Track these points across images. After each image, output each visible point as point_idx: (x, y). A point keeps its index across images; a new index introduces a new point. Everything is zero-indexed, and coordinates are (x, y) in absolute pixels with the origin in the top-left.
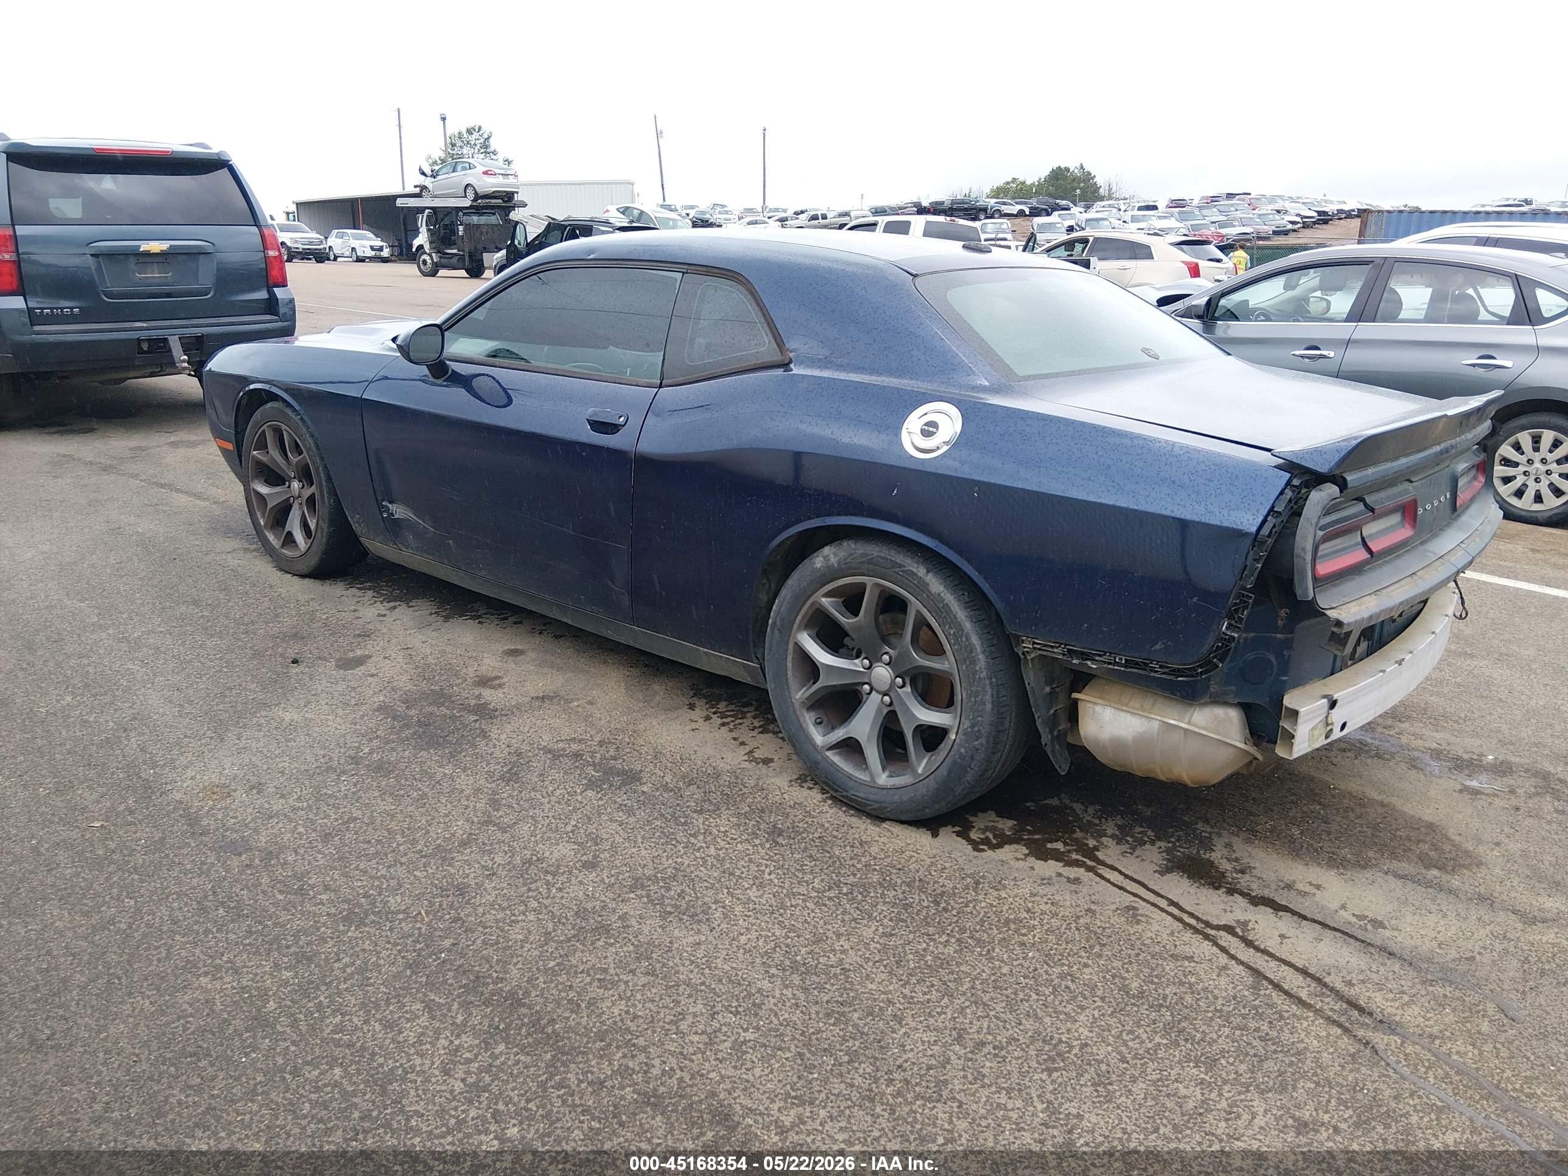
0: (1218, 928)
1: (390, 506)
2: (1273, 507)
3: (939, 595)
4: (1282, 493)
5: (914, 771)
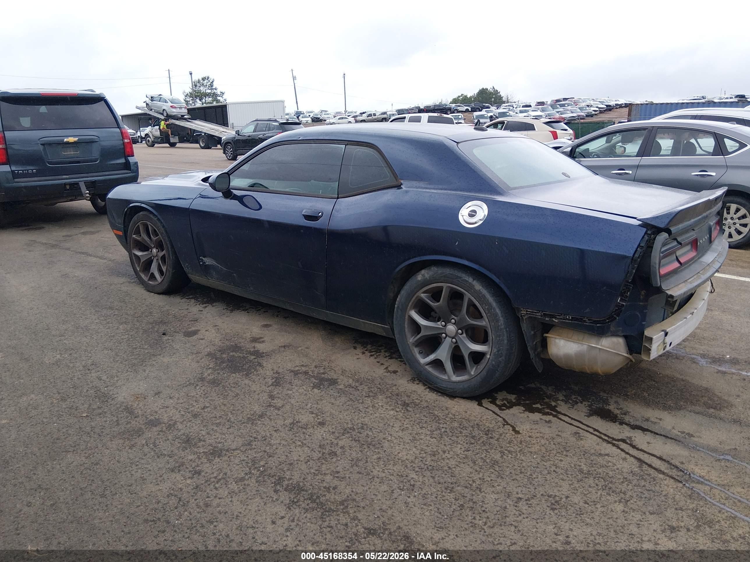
0: (618, 440)
1: (204, 259)
2: (640, 244)
3: (480, 290)
4: (643, 237)
5: (469, 373)
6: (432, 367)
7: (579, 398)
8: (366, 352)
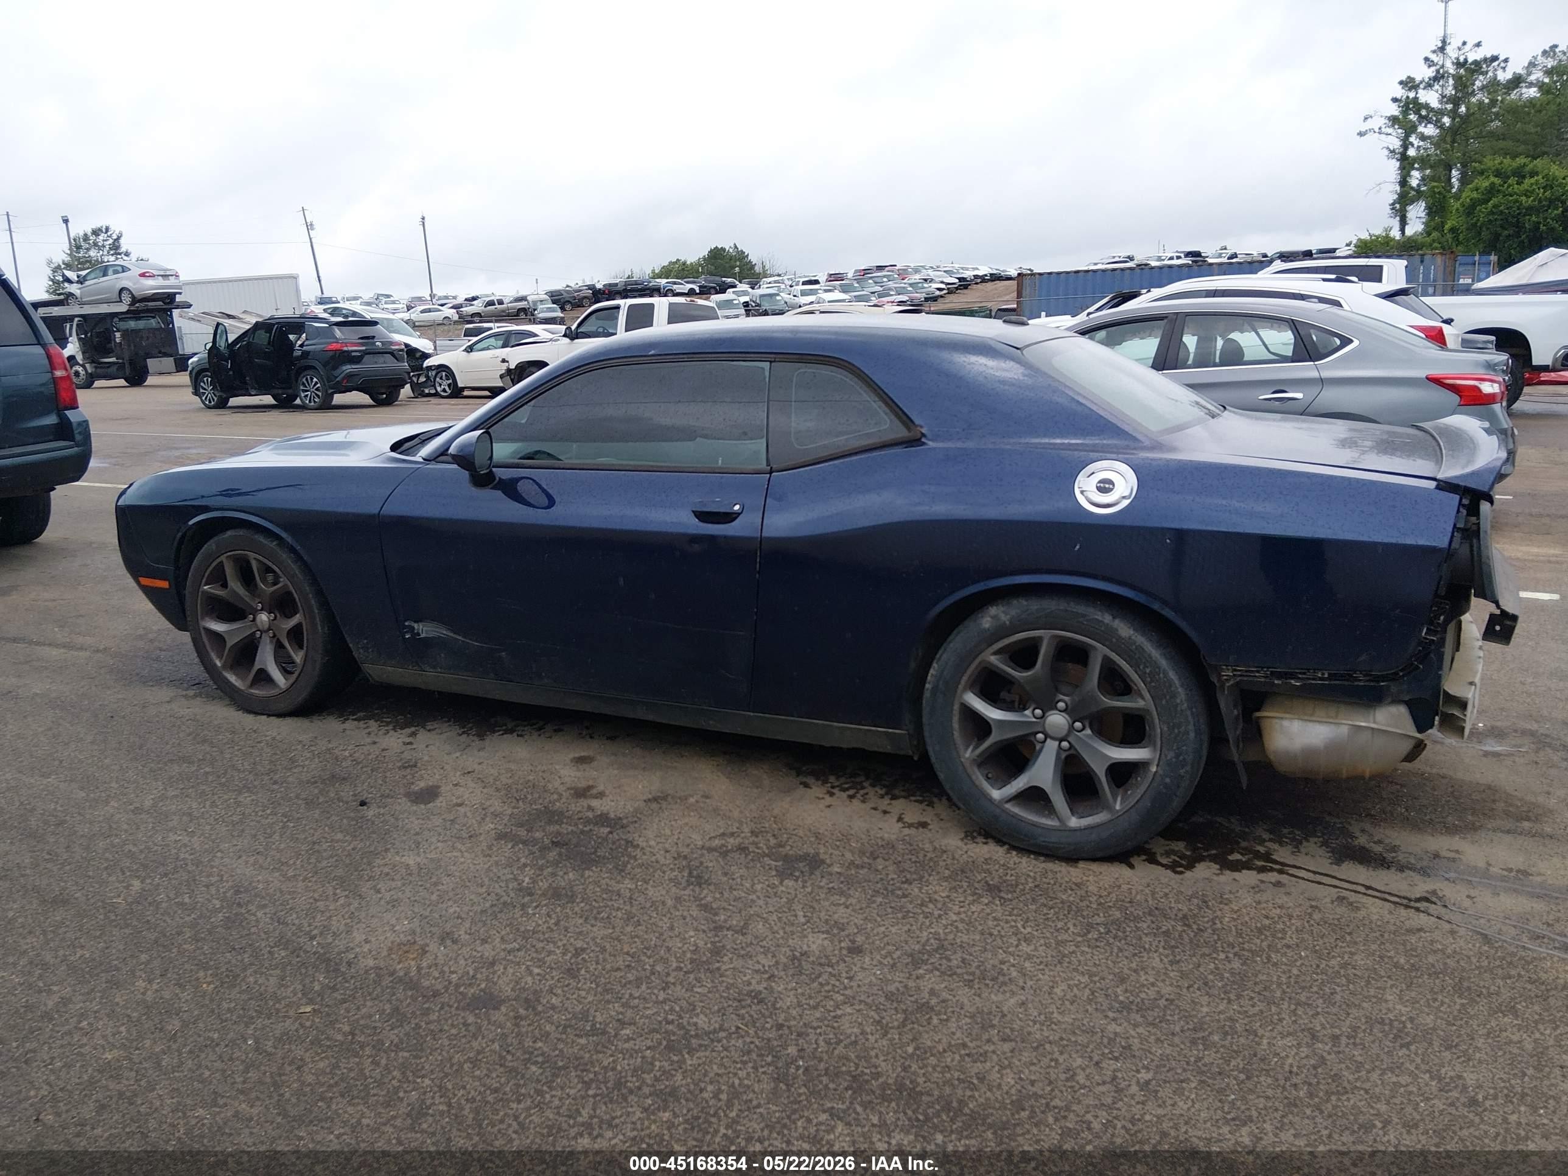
0: (1418, 900)
1: (416, 626)
2: (1455, 525)
3: (1130, 638)
4: (1458, 511)
5: (1108, 808)
6: (1019, 805)
7: (1297, 832)
8: (836, 791)
